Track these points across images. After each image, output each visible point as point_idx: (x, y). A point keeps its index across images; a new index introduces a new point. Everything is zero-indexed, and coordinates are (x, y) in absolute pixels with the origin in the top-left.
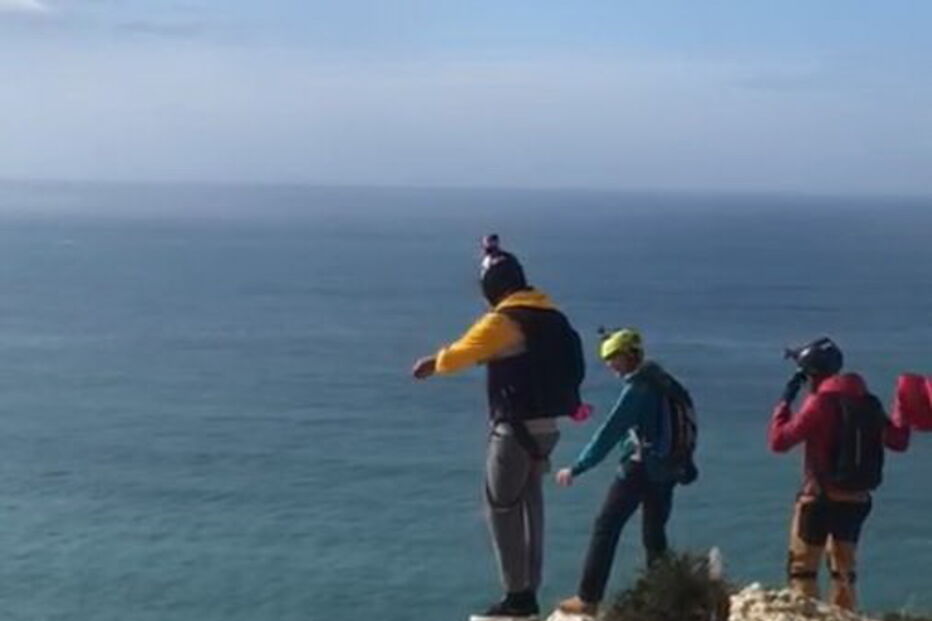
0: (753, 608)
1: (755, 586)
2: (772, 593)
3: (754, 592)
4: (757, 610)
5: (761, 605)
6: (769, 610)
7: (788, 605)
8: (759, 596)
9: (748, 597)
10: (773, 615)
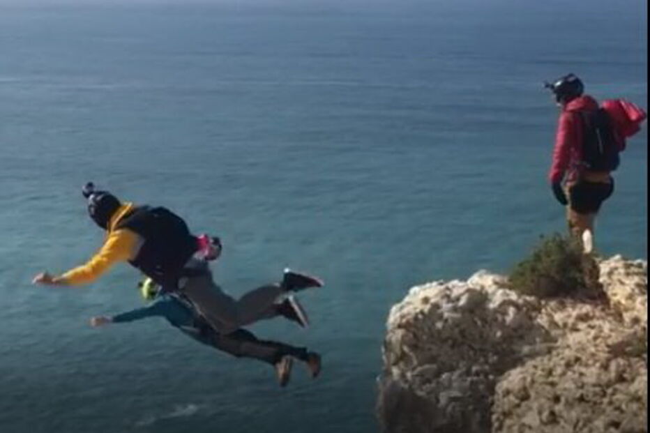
0: (616, 272)
1: (618, 257)
2: (629, 262)
3: (617, 261)
4: (619, 274)
5: (622, 271)
6: (628, 274)
7: (641, 270)
8: (620, 264)
9: (613, 265)
10: (630, 277)
